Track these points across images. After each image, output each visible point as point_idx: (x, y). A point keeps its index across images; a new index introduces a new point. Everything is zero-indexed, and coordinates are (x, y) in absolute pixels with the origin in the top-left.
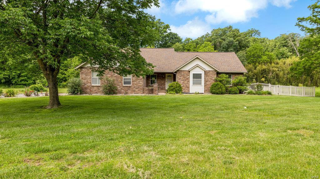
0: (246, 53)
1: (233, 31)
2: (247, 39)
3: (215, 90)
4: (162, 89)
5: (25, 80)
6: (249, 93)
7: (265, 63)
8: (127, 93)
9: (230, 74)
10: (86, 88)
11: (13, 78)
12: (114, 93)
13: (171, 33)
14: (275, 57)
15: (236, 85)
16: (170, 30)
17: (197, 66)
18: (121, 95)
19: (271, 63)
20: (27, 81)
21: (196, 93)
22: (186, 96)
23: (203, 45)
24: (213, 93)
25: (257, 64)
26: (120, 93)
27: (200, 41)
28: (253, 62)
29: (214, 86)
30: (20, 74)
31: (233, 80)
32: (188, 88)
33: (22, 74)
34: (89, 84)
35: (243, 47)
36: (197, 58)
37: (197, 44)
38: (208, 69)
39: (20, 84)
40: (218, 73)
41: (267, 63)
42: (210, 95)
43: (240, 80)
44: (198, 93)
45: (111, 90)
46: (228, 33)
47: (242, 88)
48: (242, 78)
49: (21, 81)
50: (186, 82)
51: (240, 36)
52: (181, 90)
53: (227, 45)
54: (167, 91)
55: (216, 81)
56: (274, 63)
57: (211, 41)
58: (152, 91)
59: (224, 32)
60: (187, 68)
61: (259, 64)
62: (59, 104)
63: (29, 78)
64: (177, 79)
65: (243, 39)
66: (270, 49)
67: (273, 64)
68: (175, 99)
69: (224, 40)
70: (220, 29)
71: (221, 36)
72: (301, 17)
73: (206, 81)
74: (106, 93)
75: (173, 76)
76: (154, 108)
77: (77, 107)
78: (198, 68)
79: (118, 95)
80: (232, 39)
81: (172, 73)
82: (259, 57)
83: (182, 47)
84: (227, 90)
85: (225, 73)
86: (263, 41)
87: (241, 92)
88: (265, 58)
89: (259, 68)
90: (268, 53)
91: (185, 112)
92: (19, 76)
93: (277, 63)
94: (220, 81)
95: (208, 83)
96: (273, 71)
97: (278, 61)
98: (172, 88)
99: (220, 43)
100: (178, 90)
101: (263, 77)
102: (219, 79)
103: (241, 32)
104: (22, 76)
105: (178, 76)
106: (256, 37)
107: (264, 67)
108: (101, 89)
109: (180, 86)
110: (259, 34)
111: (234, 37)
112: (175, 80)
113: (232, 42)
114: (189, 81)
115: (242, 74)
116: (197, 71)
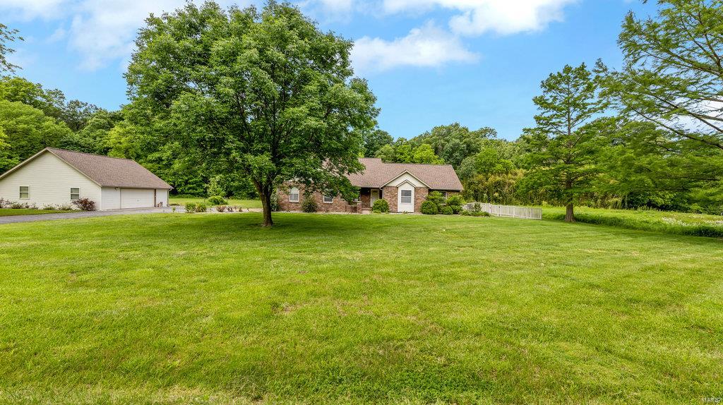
0: (476, 160)
1: (460, 131)
2: (478, 141)
3: (426, 209)
4: (367, 206)
5: (193, 188)
6: (464, 214)
7: (499, 173)
8: (328, 211)
9: (444, 192)
10: (283, 204)
11: (178, 185)
12: (315, 211)
13: (379, 131)
14: (512, 165)
15: (450, 204)
16: (378, 127)
17: (406, 182)
18: (321, 213)
19: (507, 173)
20: (196, 190)
21: (404, 213)
22: (393, 215)
23: (421, 148)
24: (424, 213)
25: (490, 174)
26: (321, 210)
27: (418, 142)
28: (485, 171)
29: (425, 205)
30: (187, 180)
31: (447, 198)
32: (396, 206)
33: (190, 181)
34: (287, 200)
35: (473, 151)
36: (407, 173)
37: (413, 146)
38: (418, 185)
39: (187, 194)
40: (430, 190)
41: (502, 173)
42: (420, 214)
43: (455, 198)
44: (407, 213)
45: (311, 208)
46: (454, 133)
47: (457, 207)
48: (458, 196)
49: (188, 189)
50: (393, 199)
51: (469, 136)
52: (388, 209)
53: (451, 148)
54: (372, 209)
55: (428, 199)
56: (512, 174)
57: (430, 143)
58: (355, 210)
59: (449, 130)
60: (395, 184)
61: (492, 174)
62: (272, 223)
63: (199, 186)
64: (383, 196)
65: (472, 140)
66: (506, 155)
67: (510, 175)
68: (380, 219)
69: (448, 141)
70: (444, 127)
71: (444, 136)
72: (528, 128)
73: (416, 199)
74: (306, 211)
75: (379, 192)
76: (358, 228)
77: (288, 225)
78: (407, 184)
79: (318, 213)
80: (458, 141)
81: (378, 188)
82: (492, 165)
83: (393, 151)
84: (439, 209)
85: (438, 190)
86: (498, 144)
87: (455, 212)
88: (499, 167)
89: (492, 179)
90: (503, 160)
91: (386, 233)
92: (186, 183)
93: (516, 174)
94: (433, 200)
95: (418, 201)
96: (510, 184)
97: (517, 171)
98: (378, 206)
99: (443, 145)
100: (384, 208)
101: (497, 191)
102: (431, 197)
103: (470, 130)
104: (190, 184)
105: (384, 192)
106: (491, 137)
107: (498, 178)
108: (300, 206)
109: (386, 204)
110: (495, 134)
111: (460, 138)
112: (381, 197)
113: (458, 144)
114: (397, 199)
115: (458, 191)
116: (407, 187)
